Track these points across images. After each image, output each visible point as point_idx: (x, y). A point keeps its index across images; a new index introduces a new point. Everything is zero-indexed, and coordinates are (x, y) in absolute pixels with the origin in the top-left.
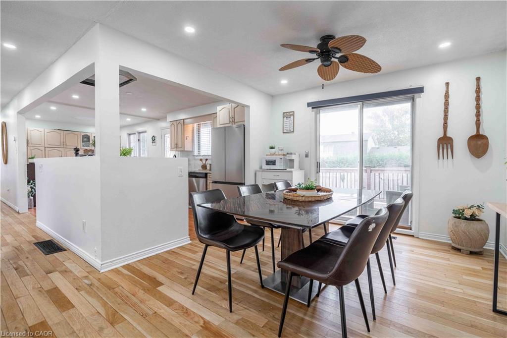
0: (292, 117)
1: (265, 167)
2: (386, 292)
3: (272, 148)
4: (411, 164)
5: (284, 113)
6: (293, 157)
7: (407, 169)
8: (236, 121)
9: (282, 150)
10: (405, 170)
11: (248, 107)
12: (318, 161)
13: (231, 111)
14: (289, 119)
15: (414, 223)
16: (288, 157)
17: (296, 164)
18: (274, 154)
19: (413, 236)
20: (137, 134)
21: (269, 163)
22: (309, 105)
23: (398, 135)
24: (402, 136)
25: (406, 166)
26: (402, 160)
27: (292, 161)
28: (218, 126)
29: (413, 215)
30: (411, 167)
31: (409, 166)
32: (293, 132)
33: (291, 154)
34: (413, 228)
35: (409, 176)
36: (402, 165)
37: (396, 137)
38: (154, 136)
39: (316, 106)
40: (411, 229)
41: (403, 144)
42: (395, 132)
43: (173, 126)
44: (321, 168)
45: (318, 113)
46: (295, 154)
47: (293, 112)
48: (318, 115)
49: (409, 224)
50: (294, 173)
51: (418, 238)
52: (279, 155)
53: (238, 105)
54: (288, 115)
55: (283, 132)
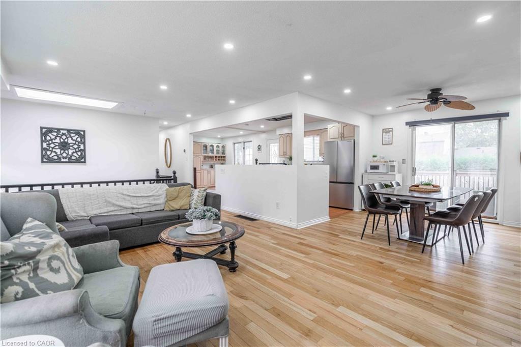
0: (391, 133)
1: (369, 171)
2: (478, 245)
3: (374, 156)
4: (497, 168)
5: (383, 129)
6: (395, 164)
7: (493, 173)
8: (345, 136)
9: (383, 158)
10: (491, 174)
11: (358, 126)
12: (413, 166)
13: (340, 128)
14: (388, 134)
15: (498, 215)
16: (390, 164)
17: (396, 169)
18: (376, 161)
19: (498, 224)
20: (243, 144)
21: (373, 168)
22: (407, 124)
23: (482, 132)
24: (487, 134)
25: (491, 170)
26: (487, 163)
27: (393, 167)
28: (329, 140)
29: (498, 205)
30: (496, 171)
31: (495, 169)
32: (392, 144)
33: (393, 161)
34: (498, 218)
35: (495, 178)
36: (487, 168)
37: (478, 135)
38: (259, 145)
39: (412, 124)
40: (496, 219)
41: (488, 144)
42: (478, 129)
43: (282, 138)
44: (416, 172)
45: (413, 130)
46: (396, 161)
47: (392, 128)
48: (414, 132)
49: (495, 215)
50: (396, 176)
51: (503, 225)
52: (381, 162)
53: (347, 125)
54: (387, 131)
55: (383, 144)
